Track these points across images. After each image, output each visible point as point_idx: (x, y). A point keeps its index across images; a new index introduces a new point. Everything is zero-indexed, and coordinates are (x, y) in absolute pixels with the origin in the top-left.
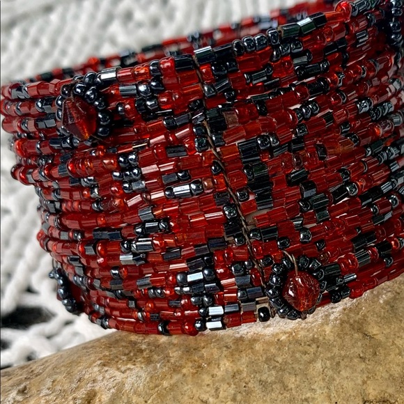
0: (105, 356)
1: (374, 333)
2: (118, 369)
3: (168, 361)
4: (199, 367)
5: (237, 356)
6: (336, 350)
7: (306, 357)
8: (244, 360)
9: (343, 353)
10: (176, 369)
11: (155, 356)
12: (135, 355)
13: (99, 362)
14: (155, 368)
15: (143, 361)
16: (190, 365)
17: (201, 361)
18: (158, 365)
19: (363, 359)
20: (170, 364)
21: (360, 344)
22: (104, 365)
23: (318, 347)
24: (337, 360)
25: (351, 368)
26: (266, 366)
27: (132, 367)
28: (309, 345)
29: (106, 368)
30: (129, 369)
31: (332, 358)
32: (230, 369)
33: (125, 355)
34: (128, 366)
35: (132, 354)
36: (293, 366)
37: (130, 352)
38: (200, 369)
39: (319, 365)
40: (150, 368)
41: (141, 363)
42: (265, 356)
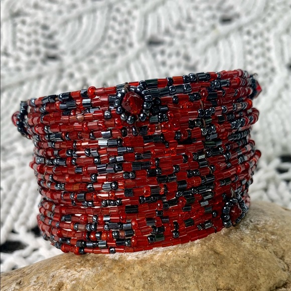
0: (67, 263)
1: (220, 251)
2: (76, 270)
3: (105, 266)
4: (123, 269)
5: (144, 263)
6: (200, 261)
7: (183, 264)
8: (148, 266)
9: (204, 262)
10: (110, 270)
11: (97, 263)
12: (85, 262)
13: (64, 267)
14: (97, 270)
15: (90, 265)
16: (117, 268)
17: (123, 266)
18: (99, 268)
19: (215, 265)
20: (105, 267)
21: (213, 257)
22: (67, 268)
23: (189, 258)
24: (201, 265)
25: (209, 270)
26: (161, 269)
27: (84, 269)
28: (184, 257)
29: (69, 270)
30: (82, 270)
31: (198, 265)
32: (140, 270)
33: (79, 262)
34: (82, 269)
35: (83, 262)
36: (177, 269)
37: (82, 261)
38: (123, 270)
39: (191, 268)
40: (94, 270)
41: (89, 267)
42: (160, 263)
